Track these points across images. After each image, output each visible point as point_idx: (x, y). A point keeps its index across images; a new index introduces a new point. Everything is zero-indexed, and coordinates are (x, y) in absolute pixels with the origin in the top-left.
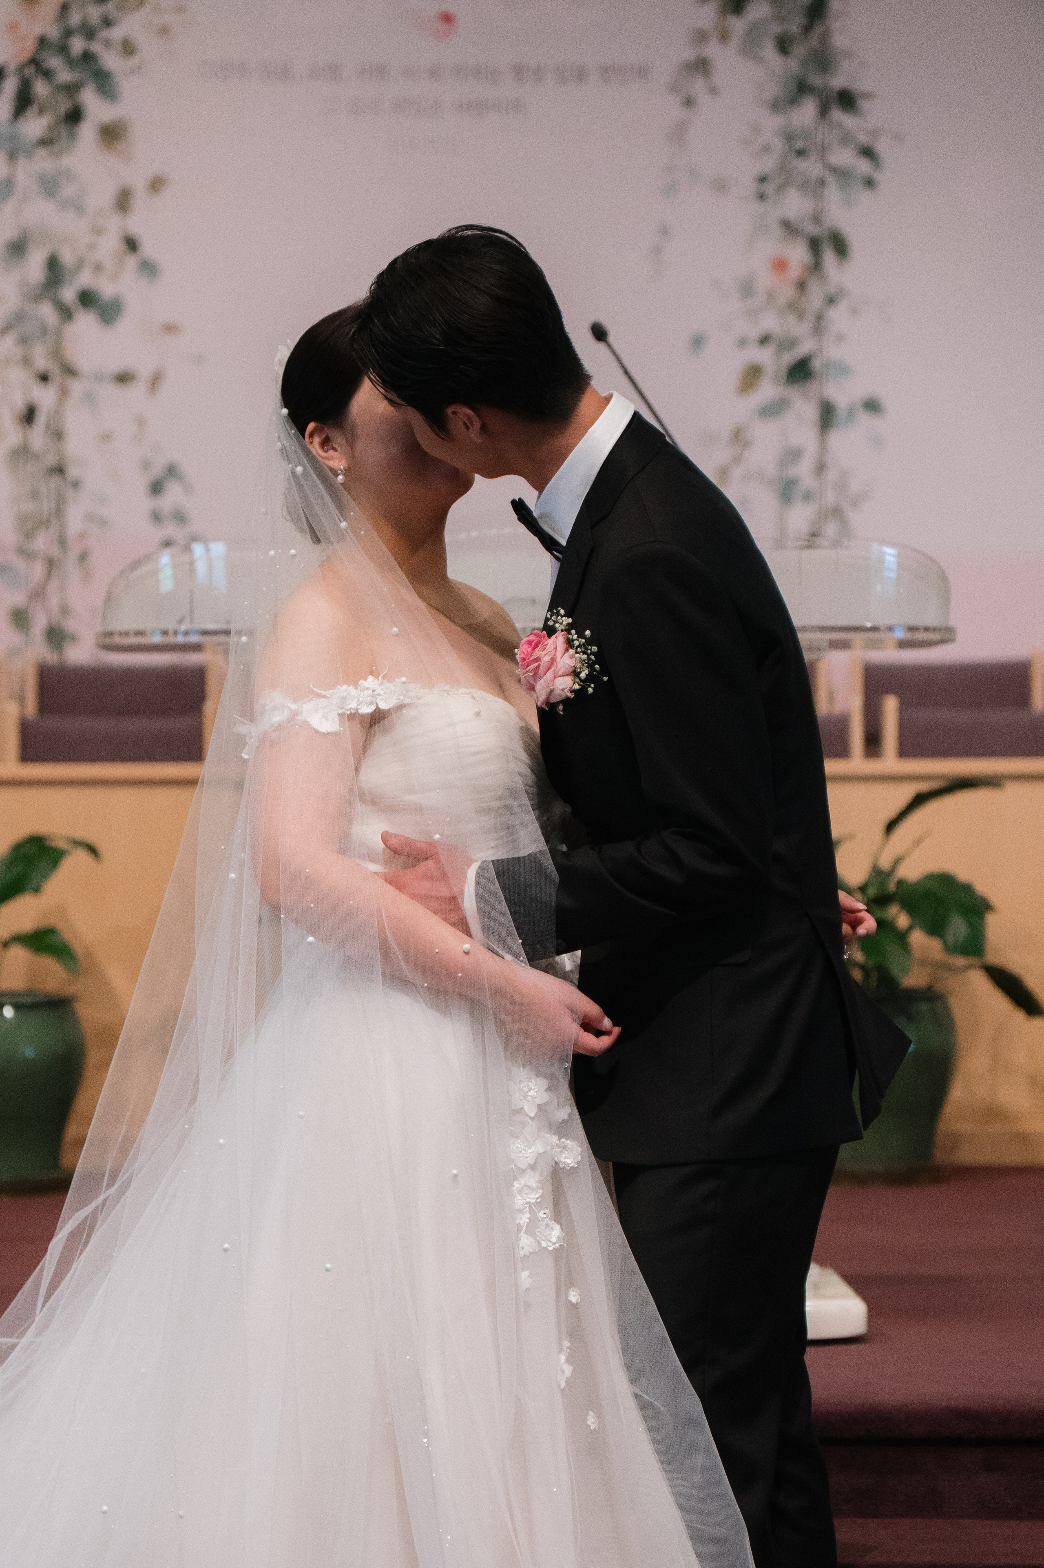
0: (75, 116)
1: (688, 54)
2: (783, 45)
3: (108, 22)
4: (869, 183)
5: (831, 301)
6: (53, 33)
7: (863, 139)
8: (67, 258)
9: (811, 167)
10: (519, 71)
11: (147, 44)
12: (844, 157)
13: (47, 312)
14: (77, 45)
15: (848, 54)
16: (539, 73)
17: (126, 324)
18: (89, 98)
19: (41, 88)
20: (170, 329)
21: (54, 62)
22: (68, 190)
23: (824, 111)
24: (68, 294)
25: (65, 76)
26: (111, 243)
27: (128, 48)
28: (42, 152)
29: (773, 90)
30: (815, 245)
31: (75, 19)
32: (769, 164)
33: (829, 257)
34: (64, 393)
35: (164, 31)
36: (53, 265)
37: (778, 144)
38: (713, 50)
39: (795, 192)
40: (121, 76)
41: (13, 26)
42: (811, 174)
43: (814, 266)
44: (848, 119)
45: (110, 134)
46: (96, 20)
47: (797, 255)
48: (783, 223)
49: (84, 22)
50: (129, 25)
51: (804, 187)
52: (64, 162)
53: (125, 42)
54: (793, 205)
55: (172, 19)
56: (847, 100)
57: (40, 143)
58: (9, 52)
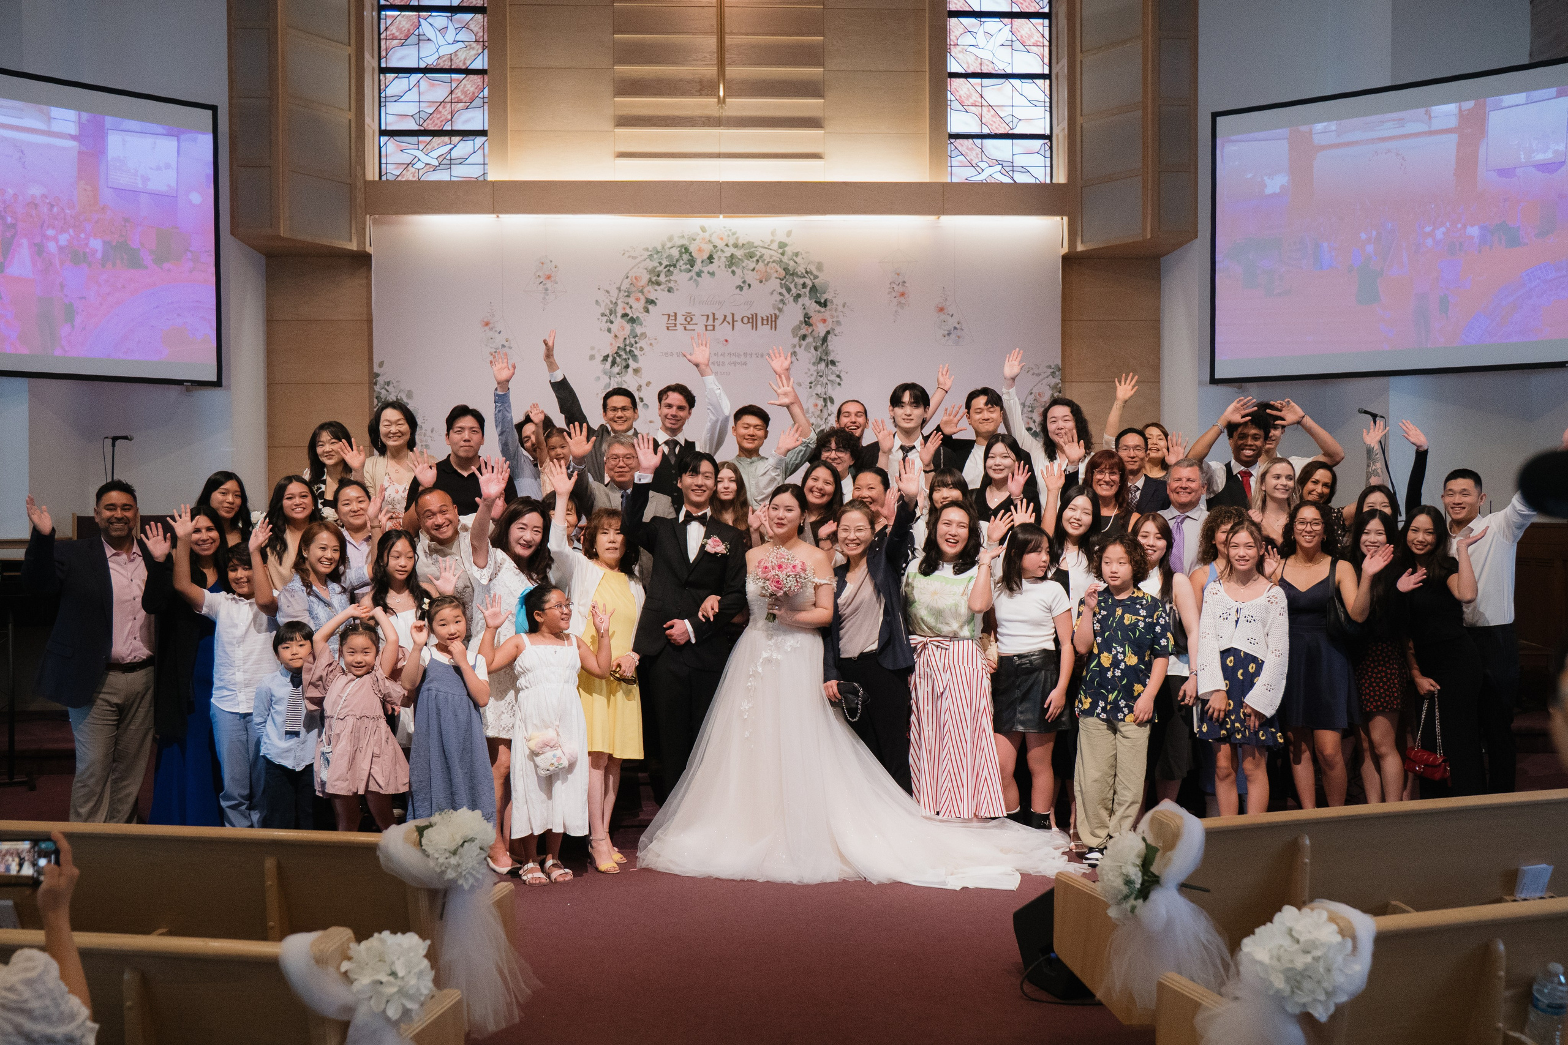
0: (627, 366)
2: (816, 349)
3: (636, 343)
4: (839, 384)
5: (829, 415)
6: (622, 346)
7: (837, 373)
9: (824, 380)
10: (745, 354)
11: (646, 348)
12: (833, 377)
14: (628, 348)
15: (833, 351)
16: (751, 355)
18: (631, 362)
19: (618, 359)
20: (651, 422)
21: (622, 353)
23: (827, 366)
25: (625, 356)
27: (641, 349)
28: (618, 376)
29: (814, 360)
30: (825, 400)
31: (628, 342)
32: (813, 379)
33: (829, 403)
35: (651, 344)
37: (815, 374)
38: (797, 349)
39: (819, 386)
40: (639, 356)
41: (611, 344)
42: (824, 382)
43: (826, 406)
44: (833, 368)
45: (636, 371)
46: (633, 342)
47: (821, 402)
48: (817, 394)
49: (630, 343)
50: (641, 343)
51: (822, 385)
52: (624, 378)
53: (641, 348)
54: (819, 390)
55: (653, 341)
56: (833, 363)
57: (618, 374)
58: (610, 351)
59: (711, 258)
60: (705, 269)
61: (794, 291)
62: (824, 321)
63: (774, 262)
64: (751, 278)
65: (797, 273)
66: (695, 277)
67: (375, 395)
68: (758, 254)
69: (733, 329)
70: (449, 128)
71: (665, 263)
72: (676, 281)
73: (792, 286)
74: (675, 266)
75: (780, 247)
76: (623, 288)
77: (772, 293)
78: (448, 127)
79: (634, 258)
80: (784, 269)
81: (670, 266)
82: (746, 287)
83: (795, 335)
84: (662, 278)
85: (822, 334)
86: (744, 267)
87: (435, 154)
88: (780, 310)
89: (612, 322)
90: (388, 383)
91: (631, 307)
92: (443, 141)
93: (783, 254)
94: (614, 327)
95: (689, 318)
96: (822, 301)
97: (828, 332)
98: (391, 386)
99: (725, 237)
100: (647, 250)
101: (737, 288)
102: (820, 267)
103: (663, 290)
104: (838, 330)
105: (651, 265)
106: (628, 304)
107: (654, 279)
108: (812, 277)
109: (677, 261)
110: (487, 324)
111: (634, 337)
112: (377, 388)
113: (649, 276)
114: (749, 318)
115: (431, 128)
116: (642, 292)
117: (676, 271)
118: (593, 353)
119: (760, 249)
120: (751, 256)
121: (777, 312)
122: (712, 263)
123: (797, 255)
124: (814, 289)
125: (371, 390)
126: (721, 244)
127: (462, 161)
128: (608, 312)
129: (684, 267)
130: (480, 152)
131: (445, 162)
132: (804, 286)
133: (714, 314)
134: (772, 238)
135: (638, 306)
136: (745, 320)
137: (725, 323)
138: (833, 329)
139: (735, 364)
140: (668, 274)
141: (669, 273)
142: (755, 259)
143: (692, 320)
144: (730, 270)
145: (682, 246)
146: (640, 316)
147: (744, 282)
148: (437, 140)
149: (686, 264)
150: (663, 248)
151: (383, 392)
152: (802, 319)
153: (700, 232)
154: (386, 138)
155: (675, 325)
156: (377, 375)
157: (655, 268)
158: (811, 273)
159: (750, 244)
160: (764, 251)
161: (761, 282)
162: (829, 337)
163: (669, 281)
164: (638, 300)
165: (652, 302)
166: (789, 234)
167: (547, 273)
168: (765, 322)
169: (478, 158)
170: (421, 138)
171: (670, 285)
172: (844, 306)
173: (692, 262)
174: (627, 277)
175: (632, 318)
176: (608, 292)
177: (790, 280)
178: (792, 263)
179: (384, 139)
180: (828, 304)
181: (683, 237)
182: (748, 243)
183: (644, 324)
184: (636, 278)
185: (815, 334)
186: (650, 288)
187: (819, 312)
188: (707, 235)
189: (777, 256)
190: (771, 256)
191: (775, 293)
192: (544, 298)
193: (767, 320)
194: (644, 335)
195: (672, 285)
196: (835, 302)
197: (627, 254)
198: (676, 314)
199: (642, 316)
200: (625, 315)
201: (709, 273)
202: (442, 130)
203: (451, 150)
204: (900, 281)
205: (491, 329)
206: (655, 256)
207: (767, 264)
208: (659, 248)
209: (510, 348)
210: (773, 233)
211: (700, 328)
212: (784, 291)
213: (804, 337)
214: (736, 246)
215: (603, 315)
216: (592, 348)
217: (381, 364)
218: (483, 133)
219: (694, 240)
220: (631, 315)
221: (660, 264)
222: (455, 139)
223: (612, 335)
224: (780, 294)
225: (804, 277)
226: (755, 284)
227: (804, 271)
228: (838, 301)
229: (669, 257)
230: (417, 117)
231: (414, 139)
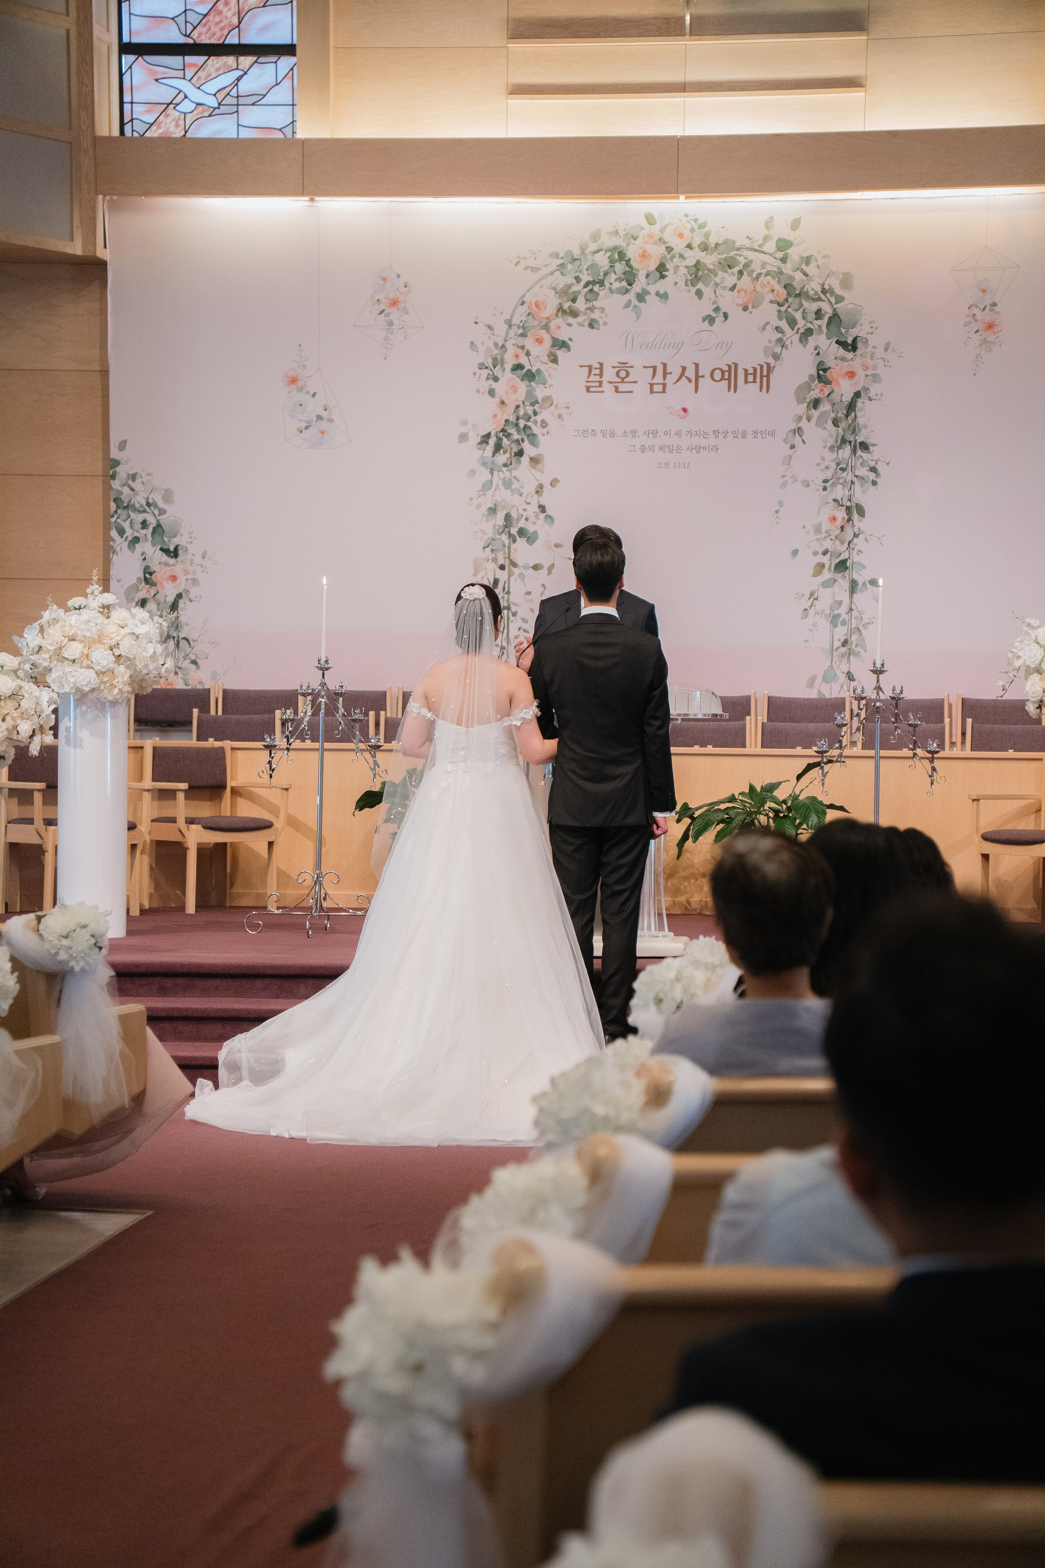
0: (520, 453)
1: (793, 426)
2: (836, 423)
3: (535, 413)
4: (874, 483)
5: (856, 536)
6: (512, 419)
7: (872, 464)
8: (514, 515)
9: (848, 476)
10: (716, 432)
11: (552, 422)
12: (863, 472)
13: (504, 537)
14: (522, 423)
15: (866, 427)
16: (726, 434)
17: (538, 543)
18: (526, 446)
19: (505, 440)
20: (558, 545)
21: (512, 431)
22: (516, 485)
23: (854, 451)
24: (514, 531)
25: (516, 436)
26: (534, 508)
27: (544, 424)
28: (504, 469)
29: (831, 442)
30: (848, 509)
31: (521, 412)
32: (829, 474)
33: (855, 516)
34: (510, 574)
35: (560, 416)
36: (508, 517)
37: (833, 465)
38: (804, 424)
39: (840, 487)
40: (540, 436)
41: (495, 416)
42: (849, 479)
43: (849, 520)
44: (865, 455)
45: (535, 461)
46: (530, 412)
47: (841, 514)
48: (835, 500)
49: (526, 414)
50: (545, 414)
51: (844, 484)
52: (514, 473)
53: (543, 422)
54: (840, 492)
55: (563, 411)
56: (864, 446)
57: (505, 465)
58: (492, 427)
59: (661, 269)
60: (653, 289)
61: (801, 324)
62: (851, 375)
63: (768, 274)
64: (729, 302)
65: (807, 293)
66: (635, 302)
67: (113, 495)
68: (742, 260)
69: (696, 391)
70: (235, 41)
71: (586, 278)
72: (603, 310)
73: (798, 316)
74: (601, 283)
75: (779, 249)
76: (516, 321)
77: (764, 329)
78: (233, 40)
79: (535, 269)
80: (785, 287)
81: (593, 283)
82: (720, 319)
83: (800, 401)
84: (581, 304)
85: (847, 398)
86: (717, 285)
87: (212, 87)
88: (776, 357)
89: (496, 379)
90: (134, 477)
91: (528, 354)
92: (225, 64)
93: (784, 260)
94: (500, 388)
95: (623, 371)
96: (850, 341)
97: (857, 395)
98: (138, 481)
99: (687, 233)
100: (556, 255)
101: (704, 320)
102: (847, 281)
103: (581, 325)
104: (874, 389)
105: (562, 281)
106: (522, 348)
107: (566, 306)
108: (833, 300)
109: (606, 274)
110: (294, 381)
111: (532, 404)
112: (116, 484)
113: (558, 301)
114: (723, 372)
115: (205, 40)
116: (546, 327)
117: (603, 293)
118: (464, 430)
119: (745, 253)
120: (729, 265)
121: (771, 361)
122: (663, 277)
123: (807, 260)
124: (835, 319)
125: (107, 488)
126: (679, 245)
127: (257, 99)
128: (489, 362)
129: (616, 285)
130: (287, 83)
131: (228, 100)
132: (819, 314)
133: (665, 365)
134: (766, 232)
135: (540, 352)
136: (718, 375)
137: (684, 379)
138: (867, 389)
139: (698, 449)
140: (589, 296)
141: (592, 295)
142: (736, 270)
143: (628, 374)
144: (694, 290)
145: (615, 248)
146: (543, 368)
147: (717, 310)
148: (215, 62)
149: (620, 280)
150: (583, 252)
151: (126, 491)
152: (814, 372)
153: (644, 223)
154: (132, 58)
155: (601, 383)
156: (116, 463)
157: (570, 287)
158: (832, 292)
159: (729, 244)
160: (751, 255)
161: (745, 309)
162: (859, 403)
163: (592, 309)
164: (539, 341)
165: (564, 345)
166: (796, 224)
167: (392, 295)
168: (750, 378)
169: (282, 94)
170: (189, 59)
171: (593, 316)
172: (886, 350)
173: (630, 277)
174: (523, 303)
175: (529, 371)
176: (490, 327)
177: (796, 306)
178: (799, 276)
179: (127, 59)
180: (859, 345)
181: (616, 233)
182: (725, 242)
183: (549, 382)
184: (537, 305)
185: (835, 397)
186: (559, 321)
187: (843, 359)
188: (656, 229)
189: (773, 264)
190: (764, 265)
191: (768, 327)
192: (386, 339)
193: (754, 374)
194: (548, 399)
195: (596, 315)
196: (871, 343)
197: (523, 264)
198: (601, 365)
199: (547, 368)
200: (518, 367)
201: (657, 294)
202: (223, 46)
203: (239, 79)
204: (988, 301)
205: (300, 390)
206: (569, 266)
207: (757, 278)
208: (577, 253)
209: (331, 421)
210: (768, 224)
211: (641, 389)
212: (784, 324)
213: (816, 403)
214: (704, 247)
215: (482, 366)
216: (464, 423)
217: (123, 445)
218: (289, 50)
219: (635, 238)
220: (527, 367)
221: (578, 279)
222: (246, 61)
223: (497, 400)
224: (777, 329)
225: (819, 299)
226: (735, 312)
227: (819, 289)
228: (876, 341)
229: (593, 267)
230: (181, 20)
231: (176, 61)
